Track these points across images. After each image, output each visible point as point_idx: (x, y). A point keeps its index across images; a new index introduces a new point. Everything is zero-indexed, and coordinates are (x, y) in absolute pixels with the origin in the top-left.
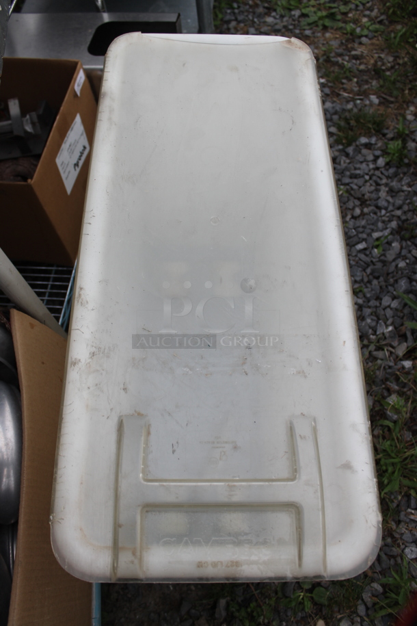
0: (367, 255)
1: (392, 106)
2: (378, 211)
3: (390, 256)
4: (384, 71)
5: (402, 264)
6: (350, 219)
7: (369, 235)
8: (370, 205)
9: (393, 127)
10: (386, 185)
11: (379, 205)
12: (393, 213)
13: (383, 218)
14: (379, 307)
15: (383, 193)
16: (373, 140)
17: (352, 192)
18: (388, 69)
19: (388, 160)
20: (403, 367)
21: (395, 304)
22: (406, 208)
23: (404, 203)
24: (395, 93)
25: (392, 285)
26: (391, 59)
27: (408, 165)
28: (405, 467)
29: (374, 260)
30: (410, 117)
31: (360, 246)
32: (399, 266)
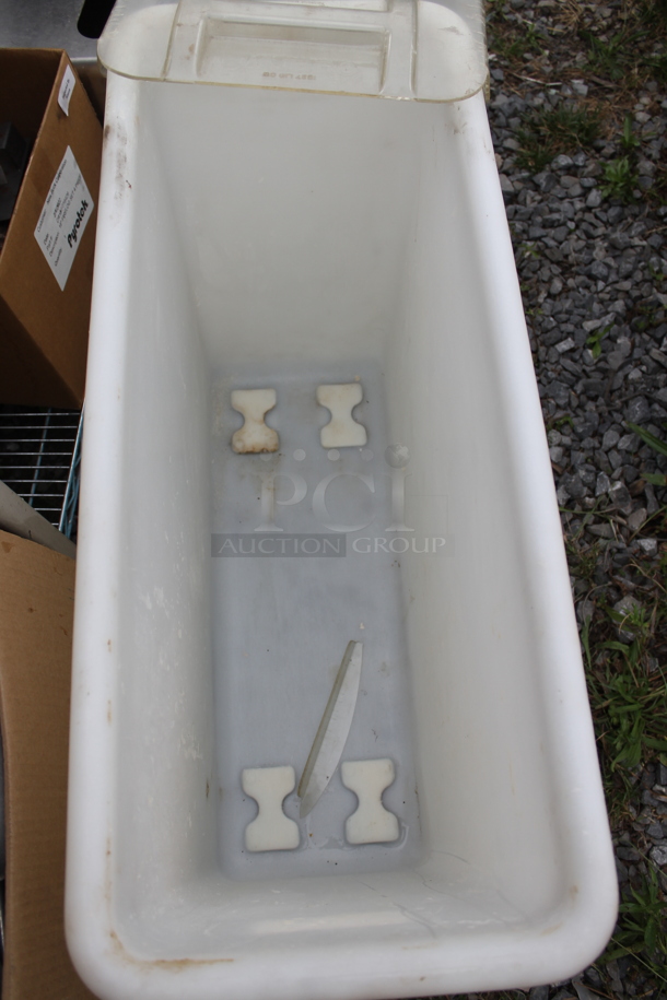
0: (575, 361)
1: (610, 96)
2: (591, 282)
3: (615, 360)
4: (595, 34)
5: (635, 374)
6: (545, 298)
7: (579, 326)
8: (578, 274)
9: (613, 134)
10: (605, 237)
11: (594, 272)
12: (617, 286)
13: (601, 295)
14: (598, 449)
15: (599, 253)
16: (580, 160)
17: (547, 252)
18: (603, 32)
19: (606, 194)
20: (642, 550)
21: (624, 443)
22: (638, 276)
23: (635, 269)
24: (616, 73)
25: (619, 411)
26: (607, 12)
27: (641, 202)
28: (648, 716)
29: (588, 369)
30: (641, 116)
31: (564, 346)
32: (630, 377)
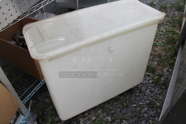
0: (135, 109)
1: (161, 66)
2: (144, 96)
3: (143, 111)
4: (161, 56)
5: (146, 115)
6: (134, 96)
7: (138, 103)
8: (142, 93)
9: (159, 72)
10: (150, 89)
11: (145, 94)
12: (149, 98)
13: (145, 99)
15: (148, 91)
16: (150, 74)
17: (138, 88)
18: (163, 56)
19: (153, 81)
22: (154, 97)
24: (163, 63)
25: (140, 121)
26: (165, 53)
27: (159, 85)
29: (137, 111)
30: (165, 71)
31: (134, 105)
32: (145, 116)
